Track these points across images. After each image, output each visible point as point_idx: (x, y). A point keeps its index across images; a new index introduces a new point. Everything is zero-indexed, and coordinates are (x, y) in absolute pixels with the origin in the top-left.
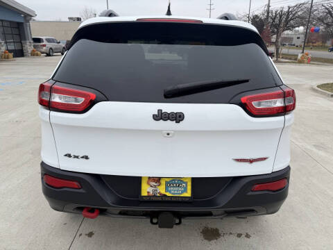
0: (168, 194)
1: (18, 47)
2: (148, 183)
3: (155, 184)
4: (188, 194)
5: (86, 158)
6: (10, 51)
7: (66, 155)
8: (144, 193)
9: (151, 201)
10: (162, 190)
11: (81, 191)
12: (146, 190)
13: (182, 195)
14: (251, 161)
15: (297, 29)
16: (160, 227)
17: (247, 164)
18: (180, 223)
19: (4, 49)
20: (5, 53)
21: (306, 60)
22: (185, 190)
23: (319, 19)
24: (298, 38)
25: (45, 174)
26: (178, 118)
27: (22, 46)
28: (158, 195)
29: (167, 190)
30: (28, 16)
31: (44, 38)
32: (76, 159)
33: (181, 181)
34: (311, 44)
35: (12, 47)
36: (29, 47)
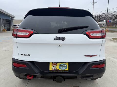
0: (60, 69)
1: (8, 28)
2: (52, 65)
3: (55, 66)
4: (67, 69)
5: (29, 55)
6: (6, 29)
7: (21, 55)
8: (51, 69)
9: (53, 72)
10: (57, 68)
11: (27, 68)
12: (51, 68)
13: (65, 70)
14: (91, 56)
15: (103, 21)
16: (57, 82)
17: (89, 57)
18: (64, 81)
19: (3, 28)
20: (4, 29)
21: (107, 31)
22: (66, 68)
23: (110, 18)
24: (104, 24)
25: (14, 62)
26: (63, 39)
27: (10, 28)
28: (56, 70)
29: (59, 68)
30: (12, 18)
31: (17, 25)
32: (25, 56)
33: (65, 64)
34: (108, 26)
35: (6, 28)
36: (12, 28)
